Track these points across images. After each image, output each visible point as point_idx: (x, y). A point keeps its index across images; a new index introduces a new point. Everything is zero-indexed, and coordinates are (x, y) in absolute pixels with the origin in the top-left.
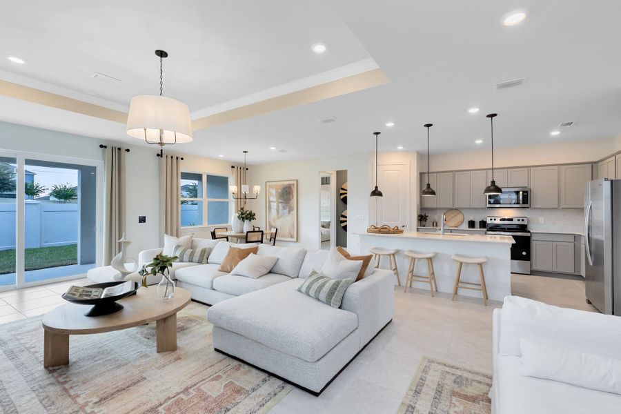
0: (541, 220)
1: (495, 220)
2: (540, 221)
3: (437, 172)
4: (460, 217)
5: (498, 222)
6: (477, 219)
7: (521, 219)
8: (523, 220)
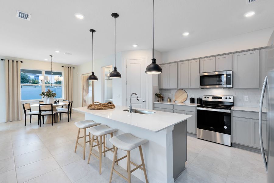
0: (246, 98)
1: (208, 98)
2: (245, 100)
3: (168, 64)
4: (185, 96)
5: (210, 99)
6: (196, 96)
7: (228, 97)
8: (230, 98)
